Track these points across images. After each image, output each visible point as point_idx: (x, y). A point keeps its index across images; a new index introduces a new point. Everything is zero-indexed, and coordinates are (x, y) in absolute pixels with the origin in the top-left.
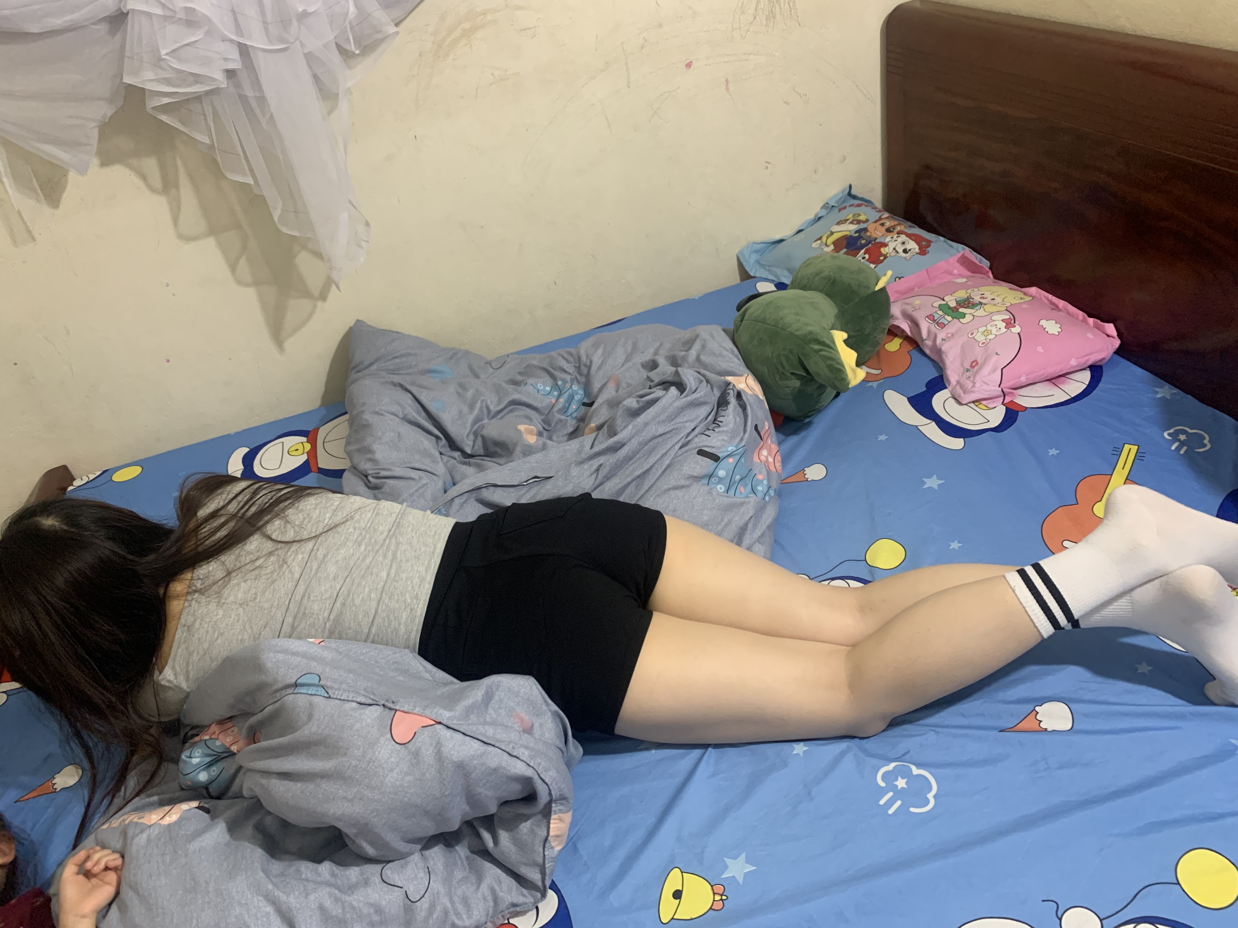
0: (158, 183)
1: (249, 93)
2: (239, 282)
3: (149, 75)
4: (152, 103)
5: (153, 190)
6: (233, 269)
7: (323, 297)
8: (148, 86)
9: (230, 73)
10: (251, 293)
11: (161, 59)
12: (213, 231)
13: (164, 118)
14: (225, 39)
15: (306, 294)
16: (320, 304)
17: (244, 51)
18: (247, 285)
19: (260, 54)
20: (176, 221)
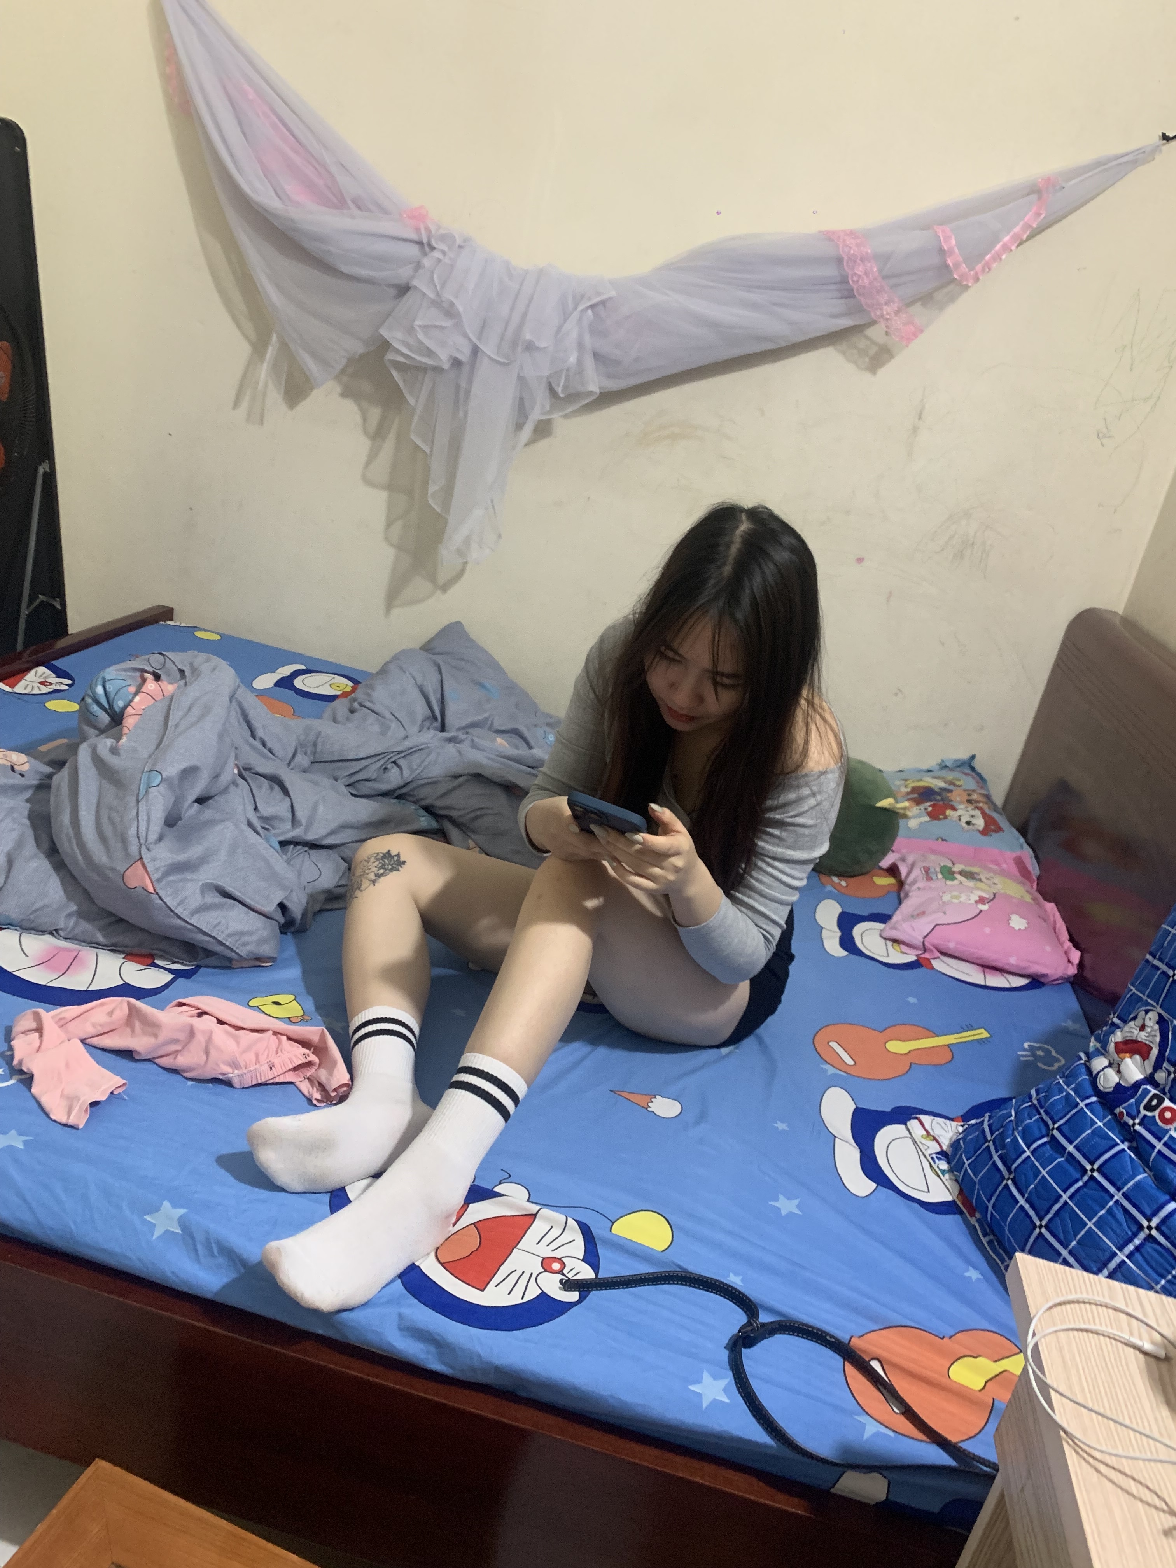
0: (372, 429)
1: (463, 385)
2: (387, 540)
3: (399, 335)
4: (390, 356)
5: (366, 432)
6: (389, 525)
7: (444, 588)
8: (395, 344)
9: (457, 363)
10: (390, 553)
11: (412, 328)
12: (391, 487)
13: (395, 373)
14: (465, 335)
15: (432, 578)
16: (439, 593)
17: (476, 351)
18: (391, 545)
19: (486, 360)
20: (368, 464)
